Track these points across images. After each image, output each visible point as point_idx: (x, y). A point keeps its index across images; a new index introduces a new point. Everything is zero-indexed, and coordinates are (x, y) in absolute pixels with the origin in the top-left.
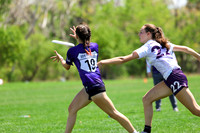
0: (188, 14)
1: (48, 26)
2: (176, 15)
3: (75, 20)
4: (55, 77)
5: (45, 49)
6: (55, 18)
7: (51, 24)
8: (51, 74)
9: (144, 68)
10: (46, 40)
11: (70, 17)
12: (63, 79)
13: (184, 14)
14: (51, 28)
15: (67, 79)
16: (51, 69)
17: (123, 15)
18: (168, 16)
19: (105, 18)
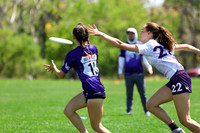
0: (164, 14)
1: (16, 20)
2: (152, 14)
3: (45, 16)
4: (22, 75)
5: (13, 45)
6: (25, 13)
7: (20, 19)
8: (18, 72)
9: (116, 69)
10: (14, 35)
11: (40, 12)
12: (30, 78)
13: (160, 14)
14: (20, 23)
15: (35, 77)
16: (18, 66)
17: (95, 12)
18: (143, 15)
19: (77, 15)
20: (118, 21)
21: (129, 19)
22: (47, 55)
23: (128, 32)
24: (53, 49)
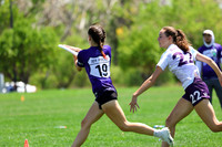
3: (116, 21)
6: (94, 18)
11: (111, 17)
20: (193, 23)
21: (204, 20)
22: (119, 62)
23: (205, 35)
24: (125, 55)
